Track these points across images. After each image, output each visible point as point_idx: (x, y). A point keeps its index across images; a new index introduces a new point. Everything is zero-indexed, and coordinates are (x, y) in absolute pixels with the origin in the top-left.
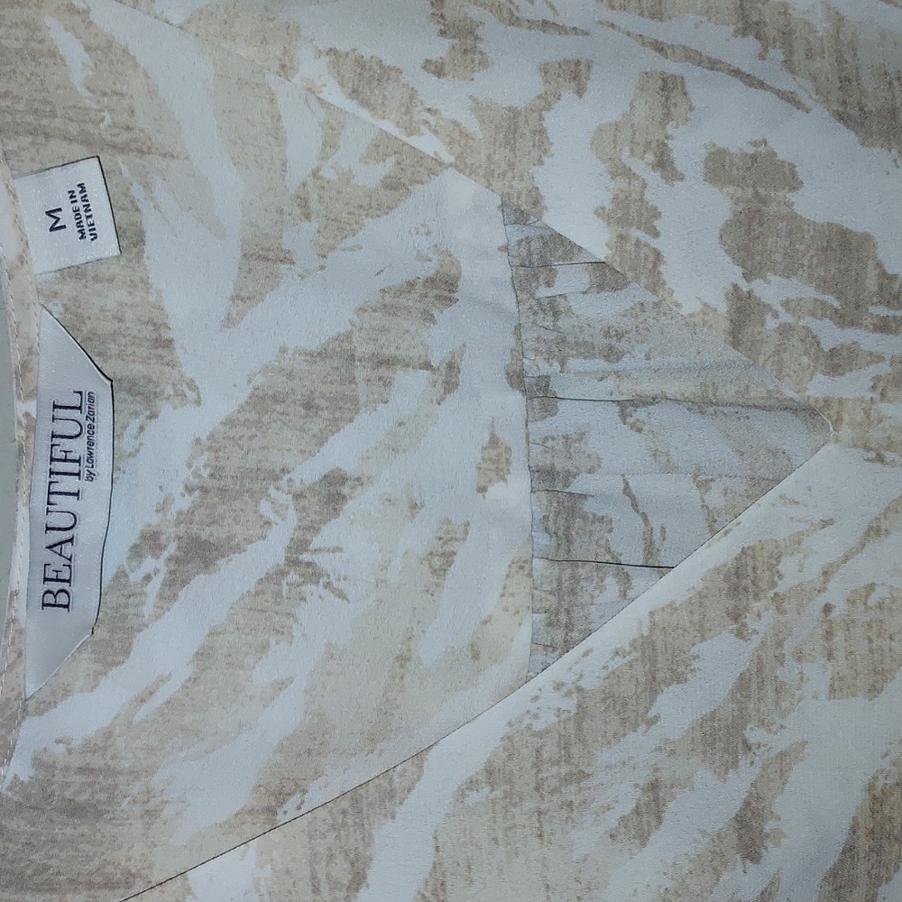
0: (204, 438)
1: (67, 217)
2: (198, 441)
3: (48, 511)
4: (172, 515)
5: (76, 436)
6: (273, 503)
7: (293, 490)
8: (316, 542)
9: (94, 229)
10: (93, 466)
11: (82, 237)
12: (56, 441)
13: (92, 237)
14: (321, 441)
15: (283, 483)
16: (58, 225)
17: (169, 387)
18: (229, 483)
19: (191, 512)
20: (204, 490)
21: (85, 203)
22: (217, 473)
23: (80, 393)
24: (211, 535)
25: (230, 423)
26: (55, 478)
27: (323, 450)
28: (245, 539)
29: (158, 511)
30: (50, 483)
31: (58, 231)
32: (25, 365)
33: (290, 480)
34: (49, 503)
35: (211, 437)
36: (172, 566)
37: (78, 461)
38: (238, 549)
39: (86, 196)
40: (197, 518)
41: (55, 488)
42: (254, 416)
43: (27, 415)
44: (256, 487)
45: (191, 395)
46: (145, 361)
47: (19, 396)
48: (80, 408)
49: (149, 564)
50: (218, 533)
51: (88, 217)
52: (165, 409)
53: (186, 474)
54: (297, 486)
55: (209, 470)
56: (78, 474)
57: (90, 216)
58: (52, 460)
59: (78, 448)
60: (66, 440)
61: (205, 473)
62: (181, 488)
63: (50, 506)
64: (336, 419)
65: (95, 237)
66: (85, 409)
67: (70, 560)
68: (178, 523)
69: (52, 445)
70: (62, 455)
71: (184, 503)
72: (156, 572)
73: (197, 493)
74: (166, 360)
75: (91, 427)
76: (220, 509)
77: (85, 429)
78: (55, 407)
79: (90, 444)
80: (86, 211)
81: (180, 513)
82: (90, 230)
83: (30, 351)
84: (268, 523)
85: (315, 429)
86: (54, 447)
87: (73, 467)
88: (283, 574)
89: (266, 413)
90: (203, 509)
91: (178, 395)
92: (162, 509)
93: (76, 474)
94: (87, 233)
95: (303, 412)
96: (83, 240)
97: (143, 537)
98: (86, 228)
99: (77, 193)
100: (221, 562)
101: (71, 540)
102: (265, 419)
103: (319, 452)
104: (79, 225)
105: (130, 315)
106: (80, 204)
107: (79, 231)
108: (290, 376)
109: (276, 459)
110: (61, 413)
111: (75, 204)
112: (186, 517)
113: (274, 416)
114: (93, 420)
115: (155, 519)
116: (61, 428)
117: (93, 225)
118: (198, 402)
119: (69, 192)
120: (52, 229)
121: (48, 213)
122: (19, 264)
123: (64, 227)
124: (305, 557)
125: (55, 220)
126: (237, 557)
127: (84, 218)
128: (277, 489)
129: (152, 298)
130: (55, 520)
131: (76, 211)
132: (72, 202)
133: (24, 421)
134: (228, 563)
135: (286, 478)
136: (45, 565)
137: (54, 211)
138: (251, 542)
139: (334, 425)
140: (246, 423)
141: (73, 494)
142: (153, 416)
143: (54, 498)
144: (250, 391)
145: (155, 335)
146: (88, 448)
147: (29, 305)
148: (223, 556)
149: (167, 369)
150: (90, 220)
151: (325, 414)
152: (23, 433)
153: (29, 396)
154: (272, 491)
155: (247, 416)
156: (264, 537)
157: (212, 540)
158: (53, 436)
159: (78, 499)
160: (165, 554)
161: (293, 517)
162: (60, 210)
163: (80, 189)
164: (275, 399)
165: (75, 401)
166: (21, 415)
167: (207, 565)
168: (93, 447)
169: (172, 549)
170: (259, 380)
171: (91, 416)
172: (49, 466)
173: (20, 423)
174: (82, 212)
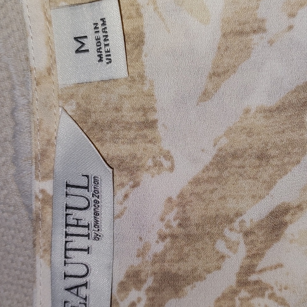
0: (174, 197)
1: (90, 44)
2: (170, 200)
3: (65, 263)
4: (149, 257)
5: (85, 209)
6: (226, 241)
7: (244, 229)
8: (262, 264)
9: (110, 55)
10: (99, 230)
11: (101, 60)
12: (70, 211)
13: (108, 61)
14: (270, 185)
15: (236, 225)
16: (83, 49)
17: (150, 160)
18: (193, 230)
19: (164, 254)
20: (174, 237)
21: (105, 34)
22: (184, 223)
23: (87, 176)
24: (179, 269)
25: (196, 181)
26: (70, 238)
27: (272, 192)
28: (205, 270)
29: (138, 256)
30: (66, 242)
31: (83, 54)
32: (44, 153)
33: (243, 221)
34: (66, 257)
35: (181, 196)
36: (151, 295)
37: (88, 226)
38: (200, 278)
39: (106, 28)
40: (168, 258)
41: (70, 246)
42: (216, 173)
43: (43, 191)
44: (214, 231)
45: (166, 164)
46: (132, 142)
47: (37, 177)
48: (87, 188)
49: (133, 295)
50: (183, 267)
51: (106, 45)
52: (145, 178)
53: (160, 226)
54: (248, 225)
55: (177, 222)
56: (88, 236)
57: (108, 45)
58: (67, 225)
59: (87, 217)
60: (77, 211)
61: (175, 224)
62: (157, 236)
63: (66, 260)
64: (284, 164)
65: (110, 61)
66: (92, 189)
67: (85, 299)
68: (154, 263)
69: (67, 215)
70: (75, 222)
71: (158, 248)
72: (139, 300)
73: (168, 240)
74: (150, 138)
75: (96, 202)
76: (186, 250)
77: (92, 204)
78: (68, 186)
79: (96, 214)
80: (105, 40)
81: (155, 256)
82: (107, 56)
83: (49, 142)
84: (223, 257)
85: (266, 176)
86: (68, 216)
87: (84, 231)
88: (235, 292)
89: (227, 168)
90: (173, 251)
91: (156, 165)
92: (141, 254)
93: (86, 236)
94: (104, 58)
95: (257, 163)
96: (100, 63)
97: (128, 276)
98: (104, 54)
99: (99, 26)
100: (188, 288)
101: (86, 285)
102: (226, 174)
103: (268, 194)
104: (99, 50)
105: (127, 105)
106: (101, 35)
107: (98, 55)
108: (250, 133)
109: (231, 205)
110: (72, 191)
111: (97, 35)
112: (159, 258)
113: (233, 170)
114: (98, 197)
115: (136, 262)
116: (73, 202)
117: (109, 52)
118: (172, 169)
119: (94, 24)
120: (78, 51)
121: (76, 39)
122: (47, 74)
123: (87, 51)
124: (253, 278)
125: (80, 45)
126: (199, 285)
127: (103, 46)
128: (231, 230)
129: (146, 88)
130: (71, 270)
131: (98, 39)
132: (96, 32)
133: (41, 196)
134: (192, 288)
135: (238, 220)
136: (65, 302)
137: (81, 37)
138: (209, 272)
139: (283, 170)
140: (209, 180)
141: (85, 250)
142: (136, 185)
143: (69, 253)
144: (214, 152)
145: (143, 119)
146: (95, 217)
147: (51, 107)
148: (188, 284)
149: (149, 145)
150: (107, 48)
151: (275, 162)
152: (39, 204)
153: (45, 177)
154: (227, 232)
155: (210, 174)
156: (219, 268)
157: (180, 273)
158: (67, 208)
159: (88, 253)
160: (145, 286)
161: (242, 250)
162: (86, 37)
163: (102, 22)
164: (235, 156)
165: (83, 182)
166: (38, 191)
167: (177, 292)
168: (98, 217)
169: (150, 282)
170: (224, 142)
171: (96, 193)
172: (65, 229)
173: (37, 197)
174: (102, 40)
